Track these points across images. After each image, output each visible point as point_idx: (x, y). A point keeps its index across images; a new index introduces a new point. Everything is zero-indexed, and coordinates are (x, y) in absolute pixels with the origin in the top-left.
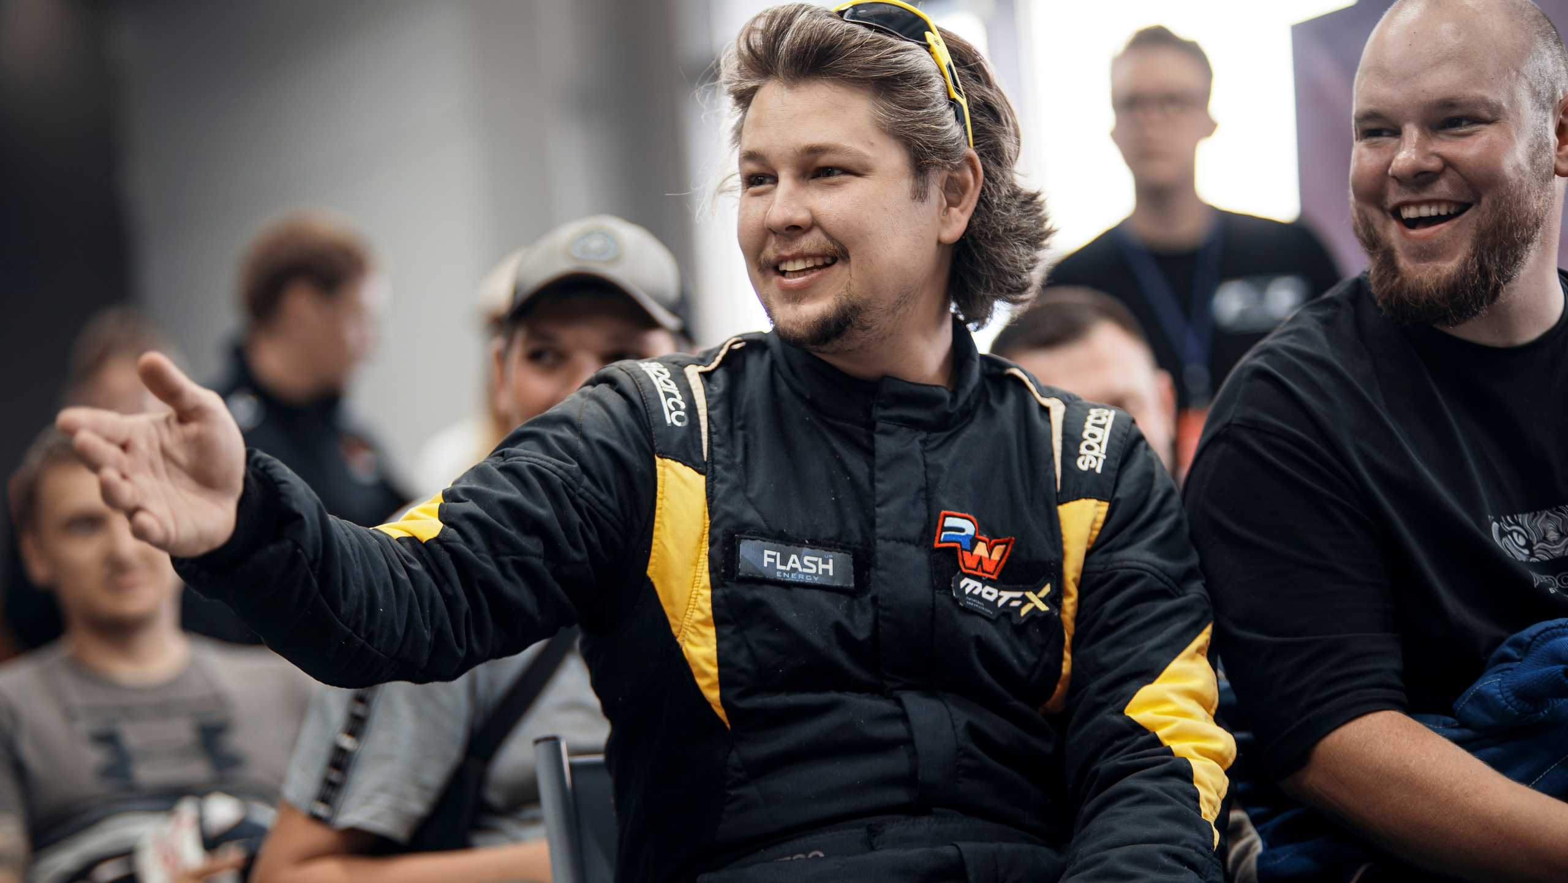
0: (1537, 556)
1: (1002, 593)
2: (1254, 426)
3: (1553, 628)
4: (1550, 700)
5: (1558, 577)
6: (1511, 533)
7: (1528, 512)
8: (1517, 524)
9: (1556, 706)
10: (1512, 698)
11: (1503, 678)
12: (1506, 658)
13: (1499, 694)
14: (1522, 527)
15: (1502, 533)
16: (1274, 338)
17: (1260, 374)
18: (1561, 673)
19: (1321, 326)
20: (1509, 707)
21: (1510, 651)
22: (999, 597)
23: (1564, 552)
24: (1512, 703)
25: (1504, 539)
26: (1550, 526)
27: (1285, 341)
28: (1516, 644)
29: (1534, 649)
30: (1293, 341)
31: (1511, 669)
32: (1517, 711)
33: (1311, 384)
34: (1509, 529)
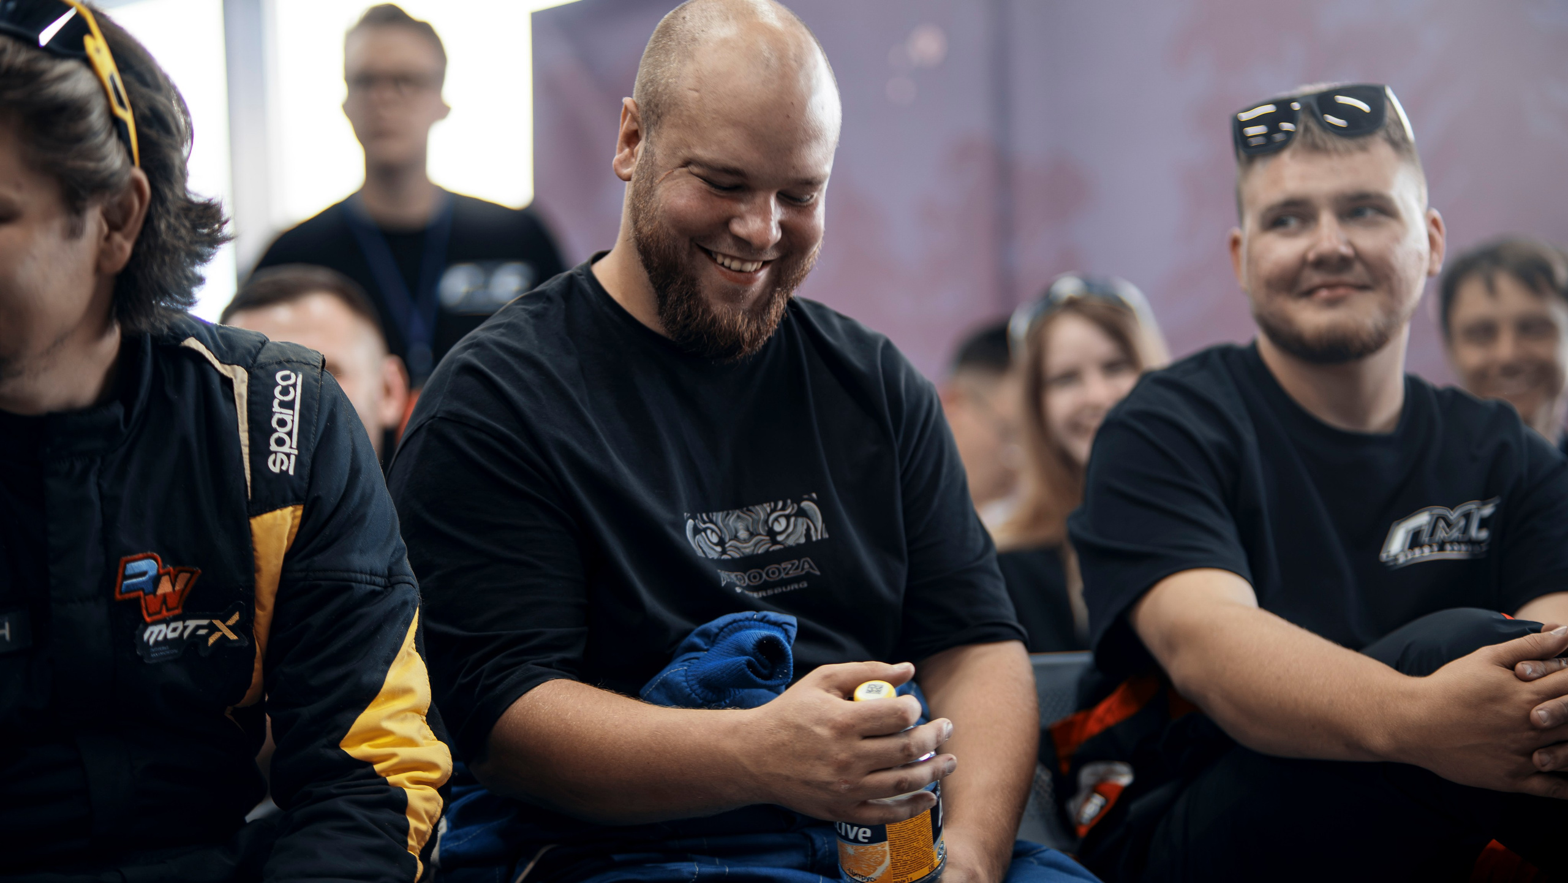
0: (729, 553)
1: (188, 623)
2: (456, 419)
3: (741, 620)
4: (732, 689)
5: (747, 574)
6: (705, 530)
7: (722, 510)
8: (711, 521)
9: (737, 697)
10: (696, 687)
11: (689, 666)
12: (694, 648)
13: (684, 682)
14: (716, 524)
15: (696, 531)
16: (483, 330)
17: (468, 369)
18: (744, 664)
19: (531, 321)
20: (693, 695)
21: (698, 641)
22: (185, 628)
23: (754, 550)
24: (696, 692)
25: (697, 537)
26: (740, 526)
27: (494, 335)
28: (704, 635)
29: (721, 640)
30: (503, 335)
31: (697, 658)
32: (700, 699)
33: (516, 379)
34: (704, 526)
